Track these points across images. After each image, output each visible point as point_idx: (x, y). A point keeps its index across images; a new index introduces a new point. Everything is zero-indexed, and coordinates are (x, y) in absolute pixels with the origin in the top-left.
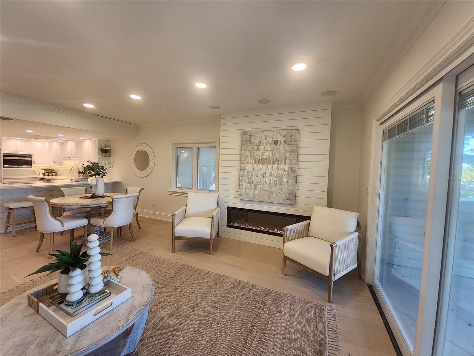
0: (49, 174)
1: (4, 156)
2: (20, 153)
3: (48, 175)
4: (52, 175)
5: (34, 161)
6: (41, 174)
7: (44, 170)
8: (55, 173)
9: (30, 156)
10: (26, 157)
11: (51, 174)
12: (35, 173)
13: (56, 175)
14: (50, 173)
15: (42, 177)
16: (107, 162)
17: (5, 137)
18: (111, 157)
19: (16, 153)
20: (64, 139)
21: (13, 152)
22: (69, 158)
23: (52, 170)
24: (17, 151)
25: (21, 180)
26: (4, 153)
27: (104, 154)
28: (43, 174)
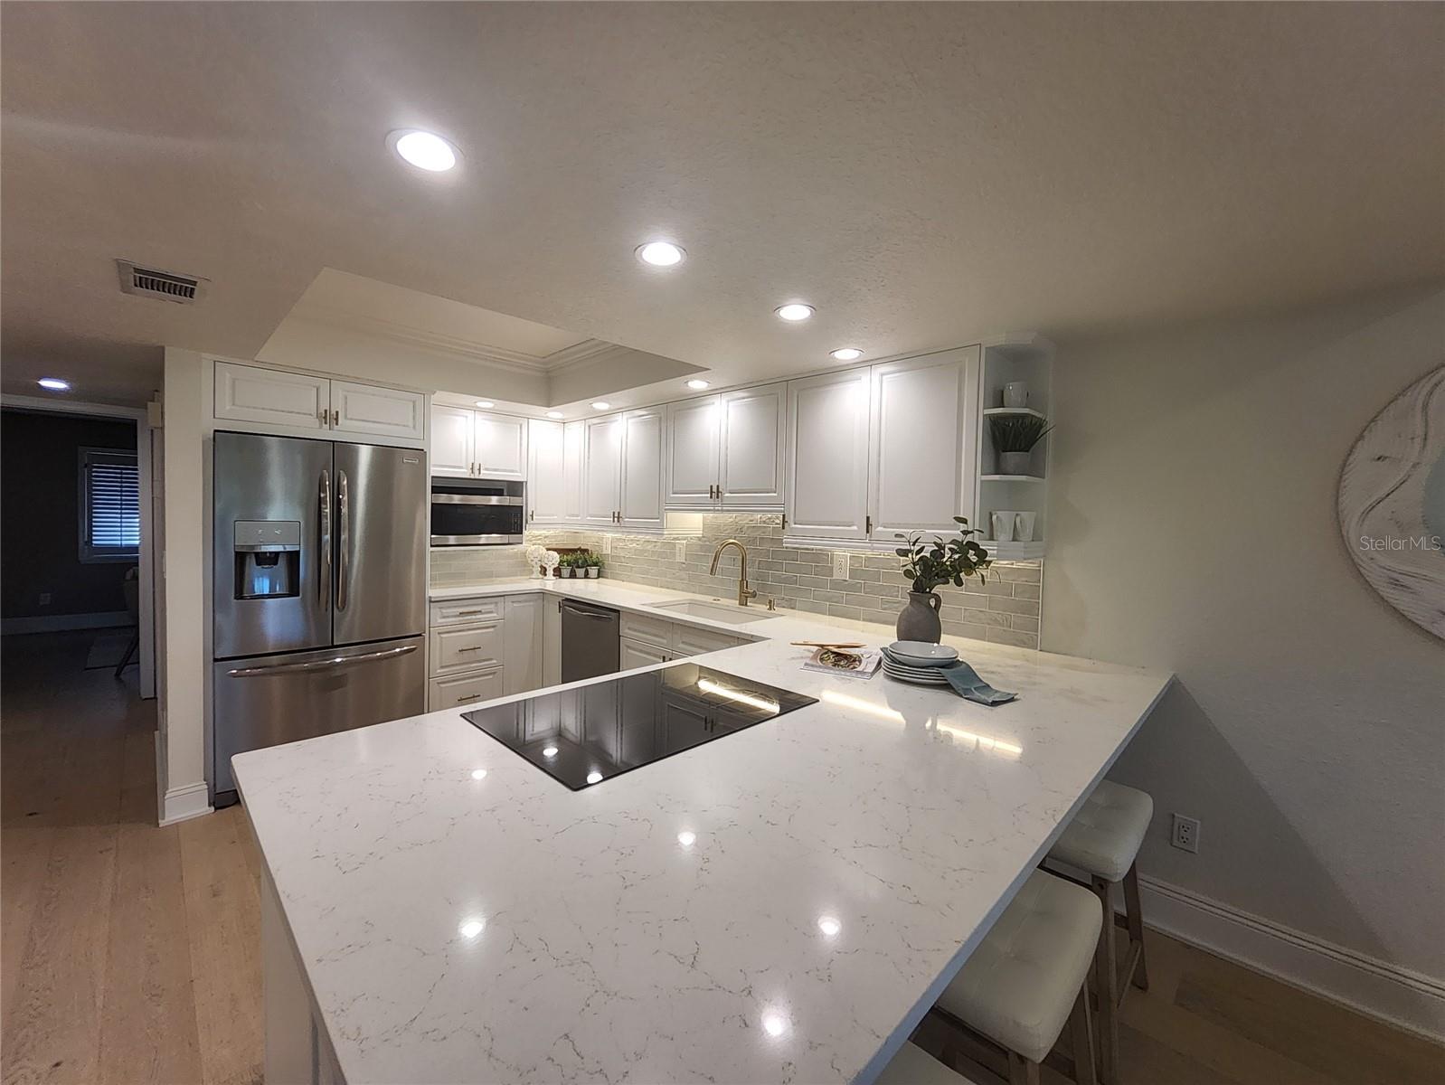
0: (577, 570)
1: (435, 490)
2: (485, 475)
3: (573, 576)
4: (586, 576)
5: (530, 513)
6: (550, 572)
7: (559, 551)
8: (596, 565)
9: (515, 488)
10: (499, 493)
11: (584, 569)
12: (523, 566)
13: (599, 576)
14: (578, 567)
15: (551, 584)
16: (1027, 517)
17: (440, 396)
18: (1044, 478)
19: (472, 477)
20: (697, 384)
21: (464, 473)
22: (716, 493)
23: (585, 551)
24: (476, 467)
25: (492, 606)
26: (433, 477)
27: (1012, 458)
28: (555, 570)
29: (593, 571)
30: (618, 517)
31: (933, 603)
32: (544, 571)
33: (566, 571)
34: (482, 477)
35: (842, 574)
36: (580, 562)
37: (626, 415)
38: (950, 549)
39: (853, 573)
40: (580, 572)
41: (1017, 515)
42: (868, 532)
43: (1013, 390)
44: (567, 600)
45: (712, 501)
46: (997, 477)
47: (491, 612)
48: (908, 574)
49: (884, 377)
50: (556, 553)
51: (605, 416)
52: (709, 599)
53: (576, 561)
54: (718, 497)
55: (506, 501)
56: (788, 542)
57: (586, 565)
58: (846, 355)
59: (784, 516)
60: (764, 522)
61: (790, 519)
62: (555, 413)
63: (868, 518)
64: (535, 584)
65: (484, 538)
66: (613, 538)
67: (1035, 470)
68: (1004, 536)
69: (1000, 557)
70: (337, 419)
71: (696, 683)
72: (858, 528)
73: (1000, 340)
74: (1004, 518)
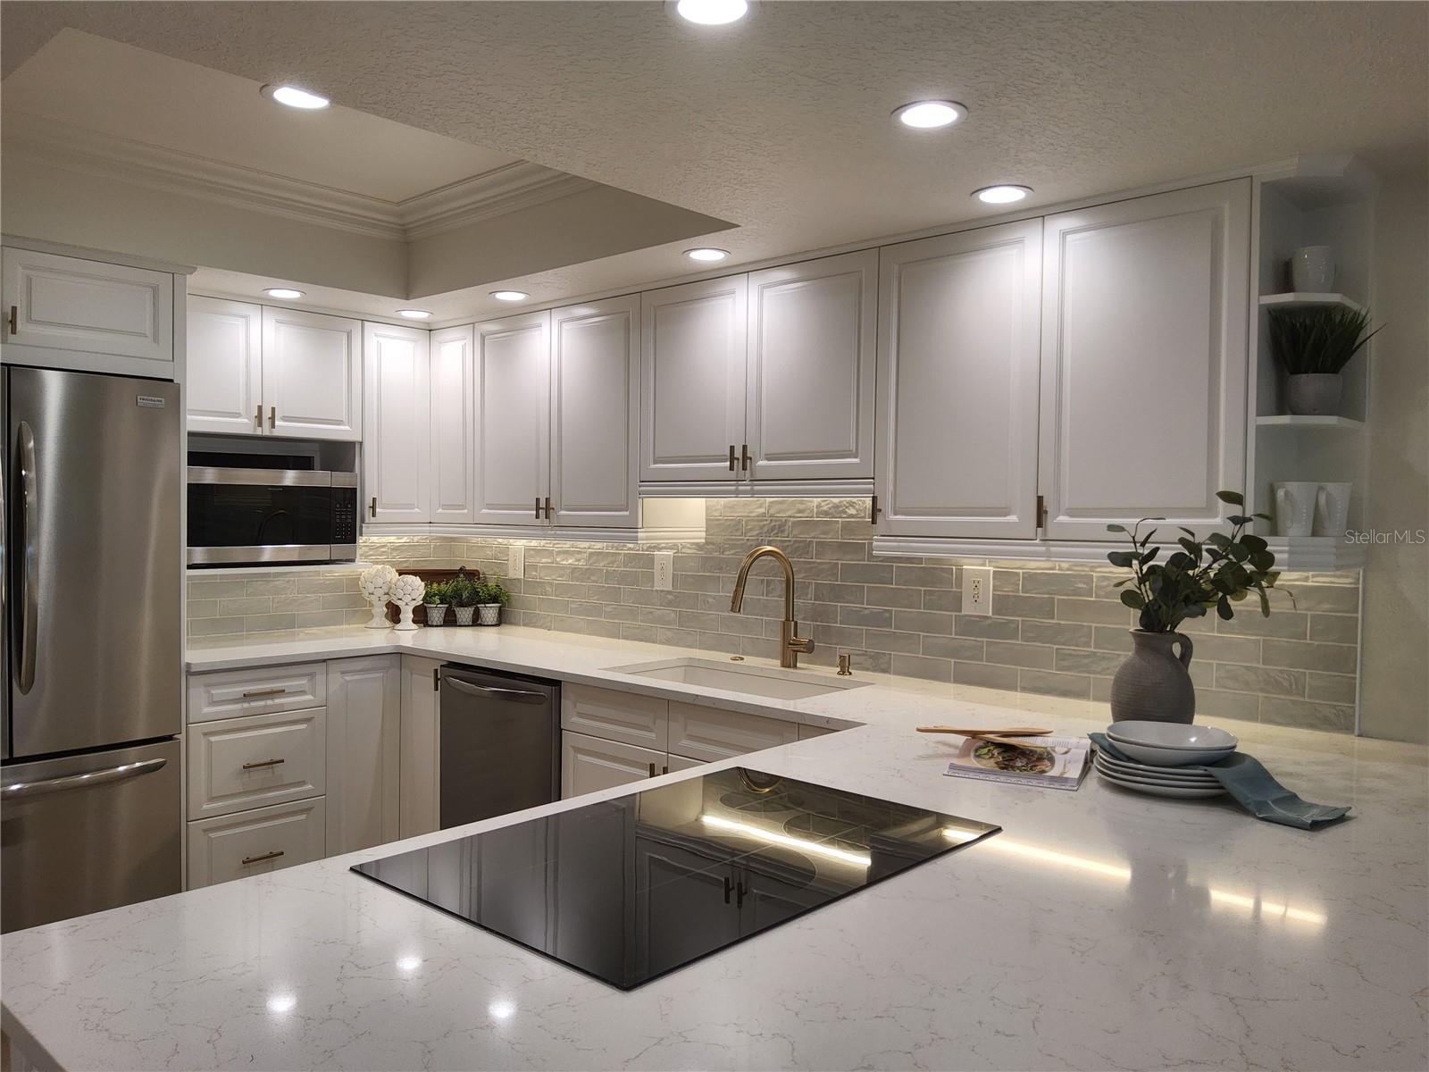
0: (459, 611)
1: (196, 459)
2: (284, 428)
3: (450, 621)
4: (476, 622)
5: (369, 502)
6: (407, 615)
7: (427, 576)
8: (494, 599)
9: (340, 454)
10: (303, 463)
11: (472, 609)
12: (352, 603)
13: (501, 620)
14: (462, 605)
15: (409, 635)
16: (1337, 491)
17: (203, 278)
18: (1361, 419)
19: (259, 432)
20: (706, 255)
21: (242, 425)
22: (740, 459)
23: (472, 575)
24: (267, 414)
25: (304, 681)
26: (191, 434)
27: (1310, 384)
28: (415, 611)
29: (490, 612)
30: (544, 509)
31: (1177, 649)
32: (394, 614)
33: (437, 613)
34: (277, 433)
35: (980, 605)
36: (465, 595)
37: (558, 316)
38: (1208, 550)
39: (1001, 603)
40: (465, 614)
41: (1320, 488)
42: (1039, 524)
43: (1310, 261)
44: (453, 665)
45: (732, 475)
46: (1284, 420)
47: (303, 692)
48: (1130, 598)
49: (1069, 238)
50: (416, 581)
51: (516, 319)
52: (725, 657)
53: (457, 594)
54: (744, 468)
55: (320, 478)
56: (883, 547)
57: (476, 600)
58: (1001, 196)
59: (874, 499)
60: (826, 513)
61: (886, 504)
62: (415, 312)
63: (1040, 500)
64: (378, 637)
65: (268, 552)
66: (527, 550)
67: (1346, 405)
68: (1296, 529)
69: (1293, 566)
70: (13, 322)
71: (697, 820)
72: (1019, 518)
73: (1286, 168)
74: (1295, 493)
